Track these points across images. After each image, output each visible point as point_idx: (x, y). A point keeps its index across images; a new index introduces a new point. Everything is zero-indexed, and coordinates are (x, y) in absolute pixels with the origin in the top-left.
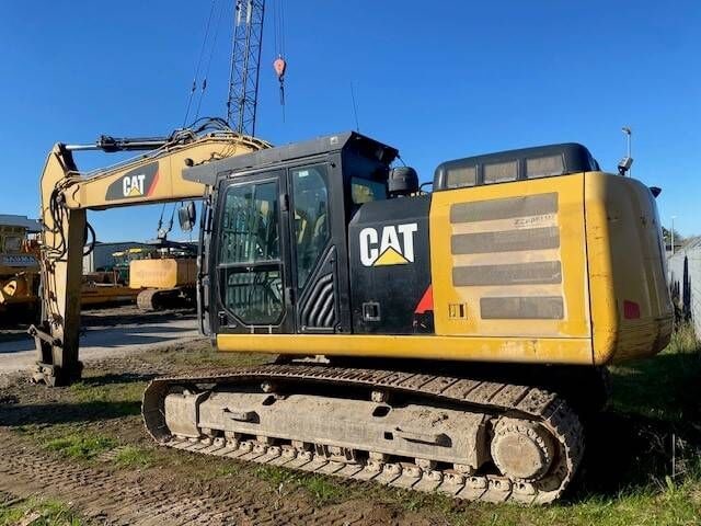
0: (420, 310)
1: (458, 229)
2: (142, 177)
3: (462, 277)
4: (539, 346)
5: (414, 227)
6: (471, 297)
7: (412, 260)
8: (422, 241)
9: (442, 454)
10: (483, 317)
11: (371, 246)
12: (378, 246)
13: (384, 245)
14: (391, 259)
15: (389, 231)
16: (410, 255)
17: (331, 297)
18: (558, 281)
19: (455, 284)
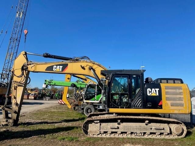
0: (159, 104)
1: (167, 90)
2: (61, 67)
3: (167, 99)
4: (180, 111)
5: (158, 89)
6: (169, 103)
7: (158, 95)
8: (160, 92)
9: (162, 131)
10: (171, 106)
11: (149, 92)
12: (151, 92)
13: (152, 92)
14: (154, 95)
15: (153, 89)
16: (158, 94)
17: (141, 101)
18: (182, 101)
19: (166, 100)
